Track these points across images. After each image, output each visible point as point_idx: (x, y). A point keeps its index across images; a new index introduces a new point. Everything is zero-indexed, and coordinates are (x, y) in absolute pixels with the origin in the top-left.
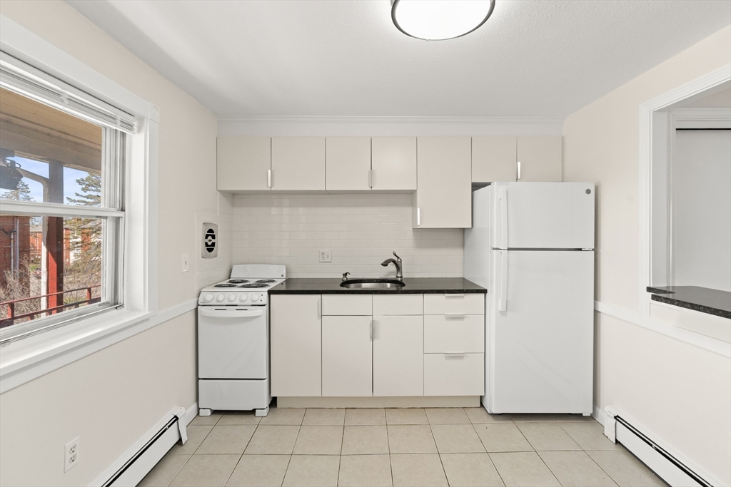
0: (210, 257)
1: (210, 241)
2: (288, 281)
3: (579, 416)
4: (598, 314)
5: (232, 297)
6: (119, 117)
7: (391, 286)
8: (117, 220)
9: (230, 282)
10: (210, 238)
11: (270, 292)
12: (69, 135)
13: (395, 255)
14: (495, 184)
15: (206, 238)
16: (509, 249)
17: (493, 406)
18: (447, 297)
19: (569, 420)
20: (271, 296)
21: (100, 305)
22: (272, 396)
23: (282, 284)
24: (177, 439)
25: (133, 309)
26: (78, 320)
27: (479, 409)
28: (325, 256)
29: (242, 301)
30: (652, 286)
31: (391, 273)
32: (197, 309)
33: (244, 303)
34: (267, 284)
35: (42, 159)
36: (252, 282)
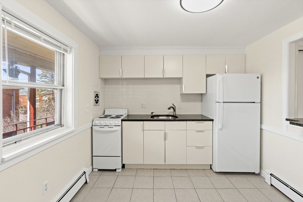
0: (96, 106)
1: (97, 99)
2: (128, 116)
3: (253, 174)
4: (262, 130)
5: (107, 122)
6: (62, 47)
7: (172, 118)
8: (61, 90)
9: (104, 116)
10: (97, 98)
11: (122, 120)
12: (38, 55)
13: (173, 105)
14: (217, 75)
15: (95, 98)
16: (224, 102)
17: (216, 169)
18: (196, 123)
19: (249, 175)
20: (123, 122)
21: (54, 125)
22: (123, 163)
23: (126, 117)
24: (85, 181)
25: (68, 127)
26: (47, 131)
27: (210, 170)
28: (144, 105)
29: (110, 124)
30: (288, 118)
31: (171, 112)
32: (92, 127)
33: (112, 125)
34: (120, 117)
35: (28, 65)
36: (114, 116)
